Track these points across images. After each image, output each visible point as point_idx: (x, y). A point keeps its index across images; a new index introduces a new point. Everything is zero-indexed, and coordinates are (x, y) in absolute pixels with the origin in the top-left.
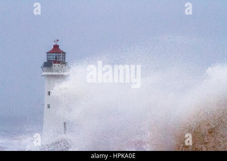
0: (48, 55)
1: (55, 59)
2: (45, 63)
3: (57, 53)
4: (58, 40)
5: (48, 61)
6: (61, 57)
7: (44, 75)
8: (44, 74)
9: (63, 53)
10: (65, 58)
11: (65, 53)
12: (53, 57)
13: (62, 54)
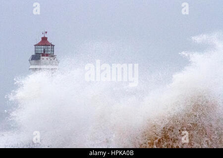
0: (35, 48)
1: (43, 52)
2: (33, 56)
3: (45, 45)
4: (46, 32)
5: (36, 53)
6: (50, 50)
7: (32, 69)
8: (31, 67)
9: (52, 45)
10: (53, 51)
11: (54, 46)
12: (41, 50)
13: (50, 47)
